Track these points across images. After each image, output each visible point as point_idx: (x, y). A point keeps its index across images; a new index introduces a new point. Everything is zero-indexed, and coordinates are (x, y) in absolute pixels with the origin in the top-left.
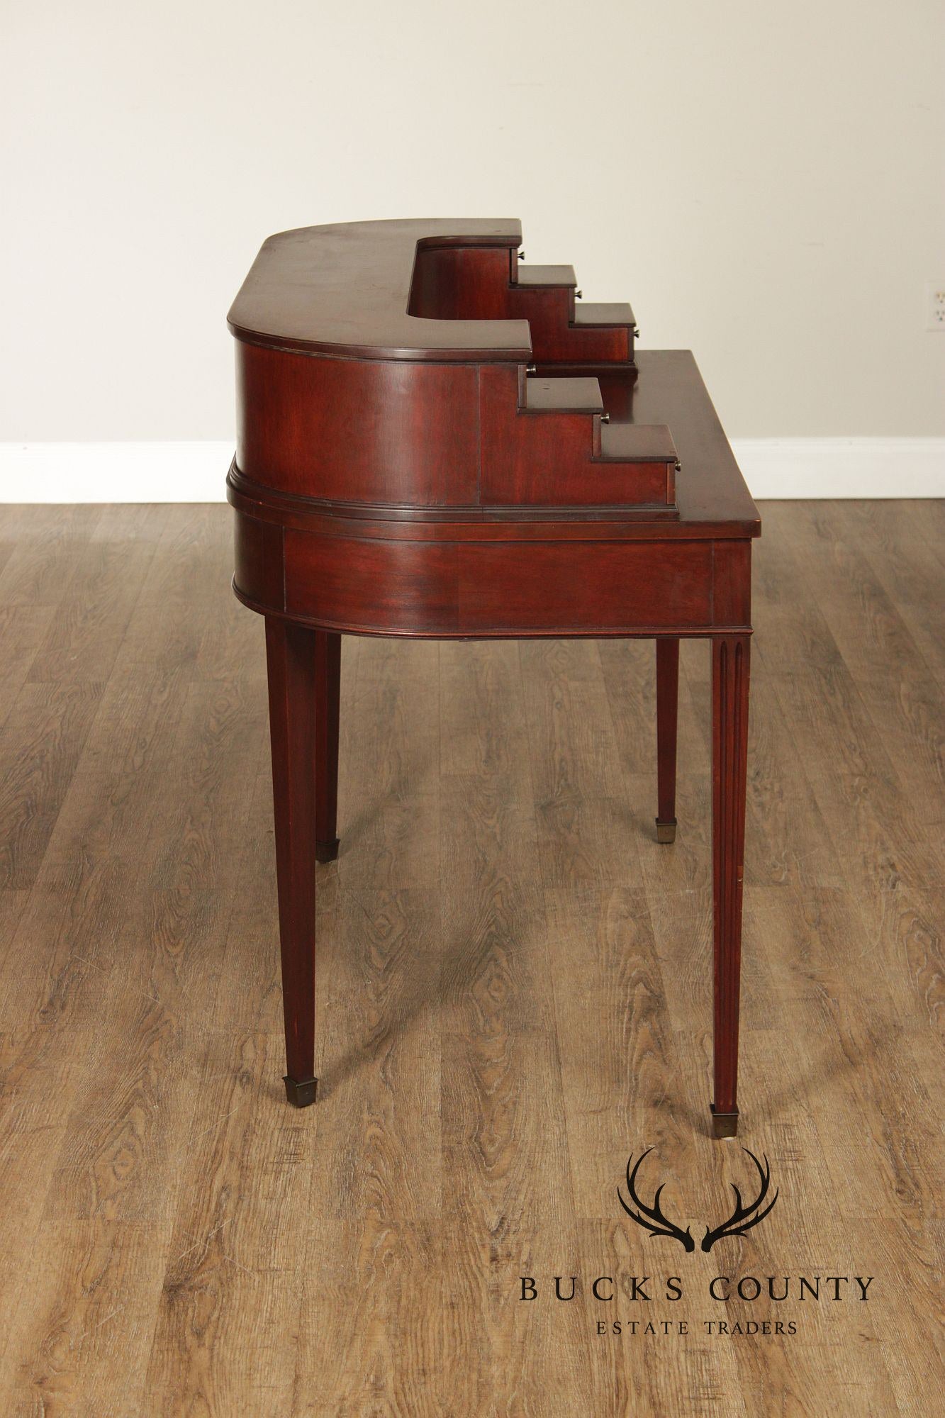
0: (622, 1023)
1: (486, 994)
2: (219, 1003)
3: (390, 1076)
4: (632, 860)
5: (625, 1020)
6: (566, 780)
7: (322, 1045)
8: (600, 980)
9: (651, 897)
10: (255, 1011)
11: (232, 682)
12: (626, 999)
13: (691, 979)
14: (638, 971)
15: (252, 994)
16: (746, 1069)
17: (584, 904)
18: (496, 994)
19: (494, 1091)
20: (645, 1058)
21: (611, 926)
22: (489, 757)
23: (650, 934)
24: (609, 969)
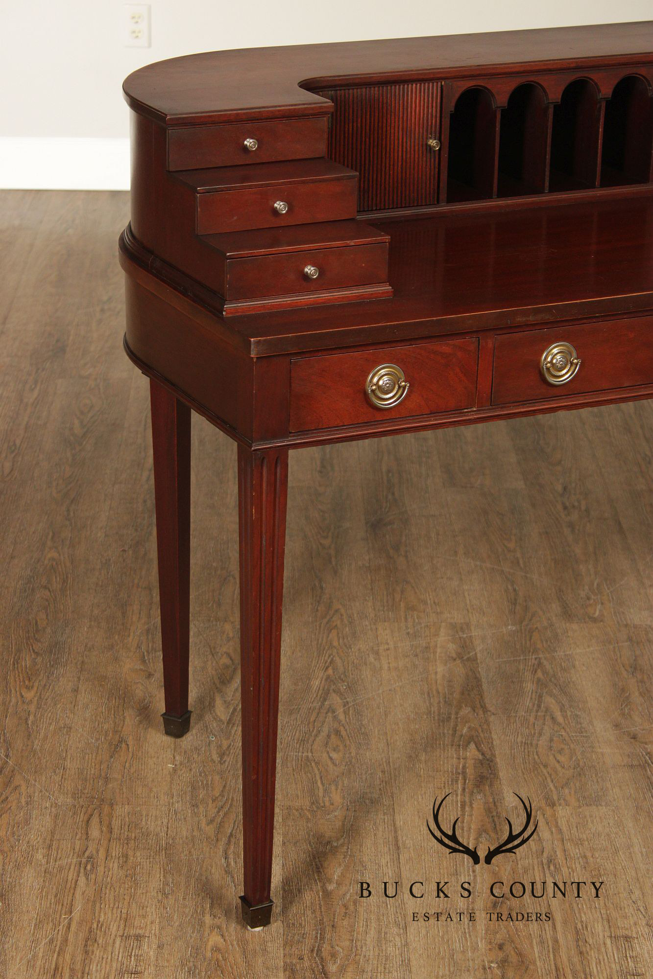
0: (457, 795)
1: (325, 755)
2: (68, 764)
3: (232, 863)
4: (457, 589)
5: (459, 792)
6: (393, 494)
7: (166, 821)
8: (433, 738)
9: (476, 634)
10: (103, 774)
11: (96, 379)
12: (459, 763)
13: (519, 739)
14: (469, 728)
15: (100, 751)
16: (581, 859)
17: (415, 643)
18: (334, 755)
19: (335, 885)
20: (481, 843)
21: (441, 669)
22: (323, 466)
23: (478, 680)
24: (441, 724)
